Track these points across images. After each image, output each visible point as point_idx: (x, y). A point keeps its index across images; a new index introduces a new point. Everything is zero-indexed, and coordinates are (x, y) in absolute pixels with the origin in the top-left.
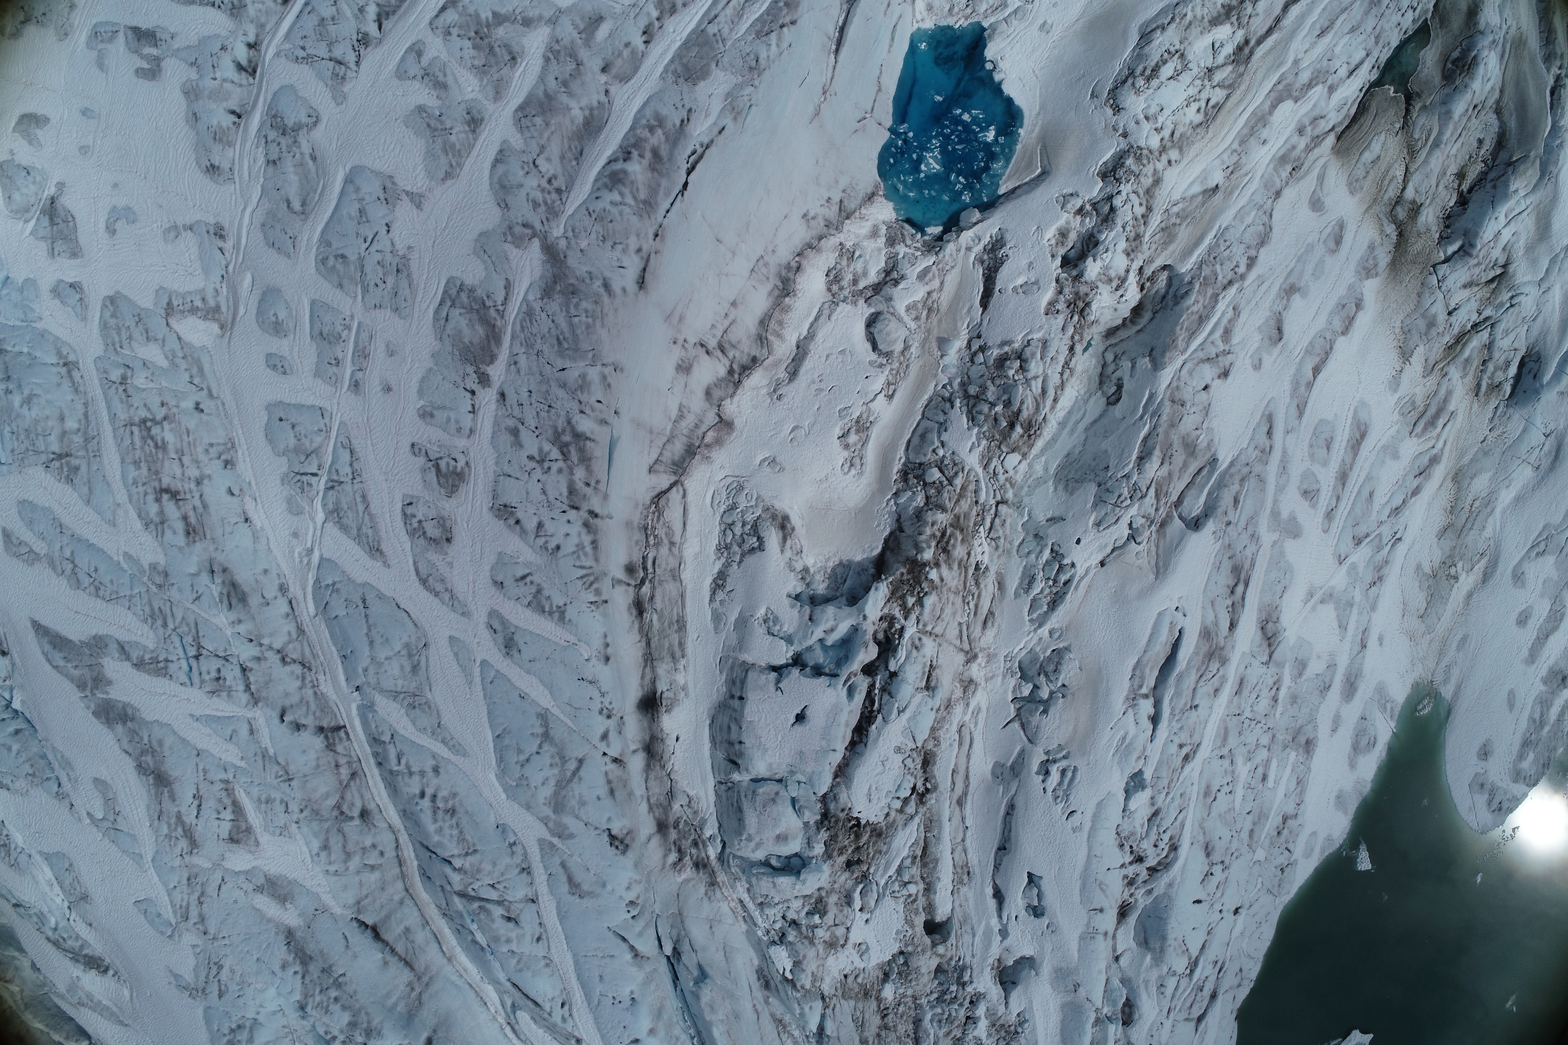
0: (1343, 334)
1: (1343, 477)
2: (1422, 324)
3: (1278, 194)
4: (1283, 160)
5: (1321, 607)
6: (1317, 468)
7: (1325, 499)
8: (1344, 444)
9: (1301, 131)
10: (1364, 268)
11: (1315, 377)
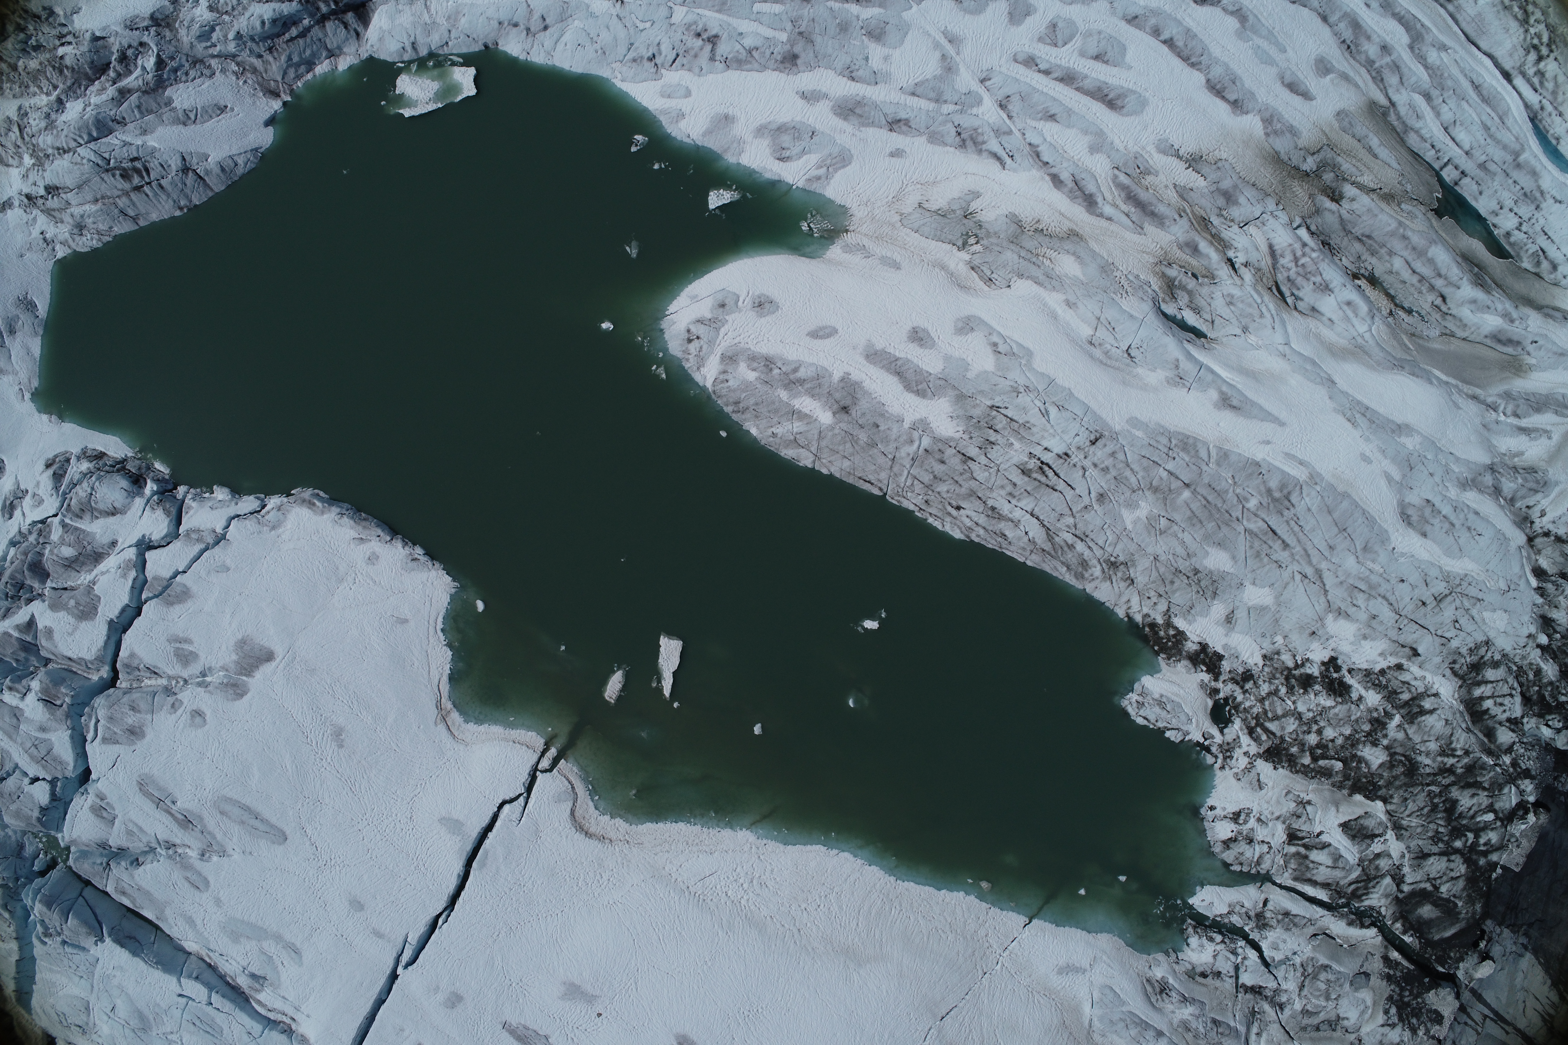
0: (1208, 81)
1: (1068, 79)
2: (1226, 184)
3: (1325, 19)
4: (1356, 25)
5: (937, 55)
6: (1077, 43)
7: (1047, 54)
8: (1102, 78)
9: (1385, 49)
10: (1272, 116)
11: (1164, 42)
